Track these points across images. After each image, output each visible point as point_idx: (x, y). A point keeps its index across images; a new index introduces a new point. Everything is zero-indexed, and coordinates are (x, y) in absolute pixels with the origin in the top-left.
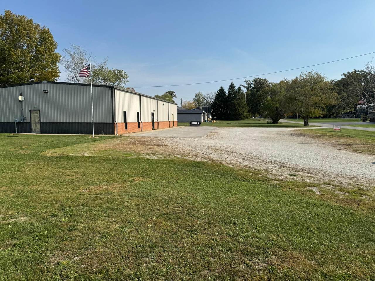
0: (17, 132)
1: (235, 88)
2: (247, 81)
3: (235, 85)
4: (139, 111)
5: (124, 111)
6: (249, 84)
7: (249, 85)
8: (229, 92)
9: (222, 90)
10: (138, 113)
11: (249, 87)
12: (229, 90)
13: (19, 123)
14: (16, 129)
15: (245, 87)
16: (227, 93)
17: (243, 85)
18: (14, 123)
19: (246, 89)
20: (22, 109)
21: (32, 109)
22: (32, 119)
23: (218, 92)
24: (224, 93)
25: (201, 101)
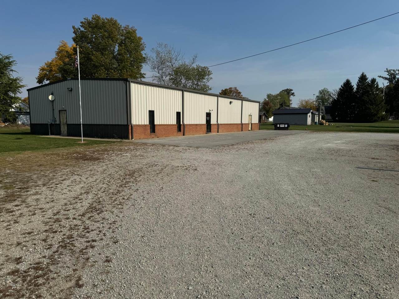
0: (50, 134)
1: (367, 80)
2: (390, 71)
3: (367, 77)
4: (181, 111)
5: (151, 109)
6: (392, 74)
7: (393, 76)
8: (358, 85)
9: (348, 84)
10: (178, 114)
11: (392, 79)
12: (358, 83)
13: (51, 125)
14: (49, 130)
15: (386, 79)
16: (355, 87)
17: (384, 76)
18: (48, 124)
19: (387, 81)
20: (54, 110)
21: (61, 110)
22: (61, 120)
23: (342, 86)
24: (351, 87)
25: (326, 100)
